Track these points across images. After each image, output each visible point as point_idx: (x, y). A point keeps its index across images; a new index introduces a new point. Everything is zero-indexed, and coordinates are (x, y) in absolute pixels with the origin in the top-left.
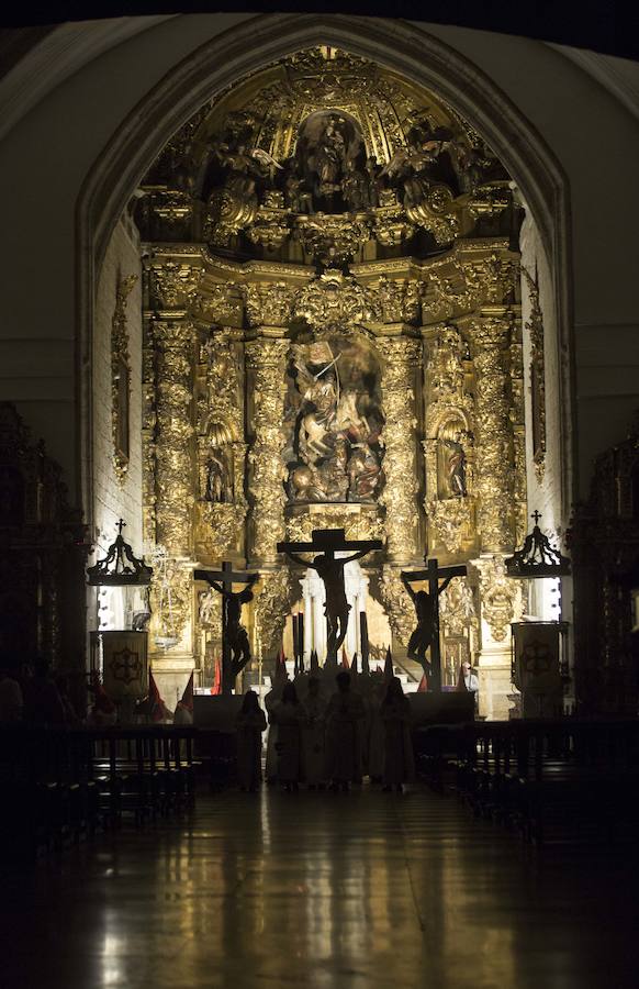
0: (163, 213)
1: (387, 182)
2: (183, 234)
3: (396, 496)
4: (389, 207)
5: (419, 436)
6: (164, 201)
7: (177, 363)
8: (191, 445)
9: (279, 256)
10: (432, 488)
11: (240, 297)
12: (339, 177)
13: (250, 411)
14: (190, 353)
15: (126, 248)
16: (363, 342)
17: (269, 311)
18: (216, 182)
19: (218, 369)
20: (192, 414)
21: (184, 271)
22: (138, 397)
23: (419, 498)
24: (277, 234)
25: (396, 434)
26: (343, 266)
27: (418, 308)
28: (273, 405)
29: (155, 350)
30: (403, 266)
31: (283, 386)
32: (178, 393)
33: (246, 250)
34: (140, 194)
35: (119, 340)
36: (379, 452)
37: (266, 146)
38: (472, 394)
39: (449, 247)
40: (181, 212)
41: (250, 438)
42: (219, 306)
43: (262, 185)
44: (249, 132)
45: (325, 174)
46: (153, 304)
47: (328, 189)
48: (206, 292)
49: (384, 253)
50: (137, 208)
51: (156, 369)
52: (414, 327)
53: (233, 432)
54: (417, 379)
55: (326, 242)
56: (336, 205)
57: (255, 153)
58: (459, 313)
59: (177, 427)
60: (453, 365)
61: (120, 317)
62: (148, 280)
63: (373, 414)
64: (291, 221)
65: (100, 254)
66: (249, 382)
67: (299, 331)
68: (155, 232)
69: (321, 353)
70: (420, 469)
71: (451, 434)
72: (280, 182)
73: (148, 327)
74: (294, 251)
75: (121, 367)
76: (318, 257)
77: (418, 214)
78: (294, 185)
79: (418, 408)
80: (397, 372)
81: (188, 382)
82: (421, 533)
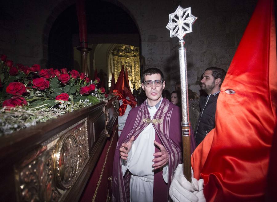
0: (114, 53)
1: (132, 51)
2: (116, 55)
3: (133, 76)
4: (132, 53)
5: (135, 71)
6: (114, 52)
7: (116, 65)
8: (117, 72)
9: (124, 57)
10: (136, 75)
11: (121, 60)
12: (129, 50)
14: (117, 64)
15: (111, 56)
16: (130, 63)
17: (123, 61)
18: (119, 51)
19: (119, 66)
20: (117, 69)
21: (116, 58)
22: (113, 68)
23: (135, 76)
24: (124, 55)
25: (133, 71)
26: (129, 57)
29: (114, 64)
30: (133, 57)
32: (116, 68)
33: (121, 56)
34: (112, 52)
35: (111, 64)
36: (132, 72)
37: (123, 47)
39: (137, 56)
40: (116, 53)
42: (119, 61)
43: (122, 51)
44: (121, 46)
45: (127, 50)
46: (114, 60)
47: (128, 51)
48: (118, 59)
49: (132, 56)
50: (112, 53)
51: (114, 66)
52: (134, 62)
54: (135, 66)
55: (128, 55)
56: (128, 52)
57: (122, 48)
59: (116, 70)
60: (137, 65)
61: (111, 62)
62: (113, 58)
63: (131, 69)
64: (125, 54)
65: (109, 56)
67: (125, 63)
68: (114, 55)
69: (127, 64)
70: (135, 73)
71: (137, 71)
72: (124, 51)
73: (113, 62)
74: (125, 56)
75: (111, 66)
76: (127, 57)
77: (135, 53)
78: (125, 51)
79: (135, 69)
80: (133, 66)
81: (117, 67)
82: (135, 78)
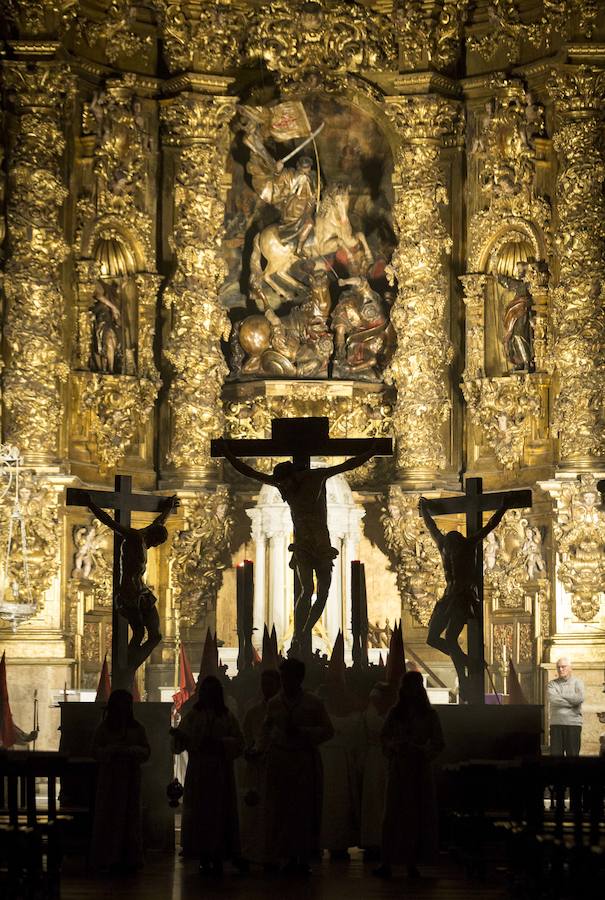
13: (166, 221)
27: (459, 46)
28: (205, 209)
31: (225, 178)
38: (548, 196)
41: (167, 266)
53: (137, 255)
58: (530, 56)
66: (166, 171)
